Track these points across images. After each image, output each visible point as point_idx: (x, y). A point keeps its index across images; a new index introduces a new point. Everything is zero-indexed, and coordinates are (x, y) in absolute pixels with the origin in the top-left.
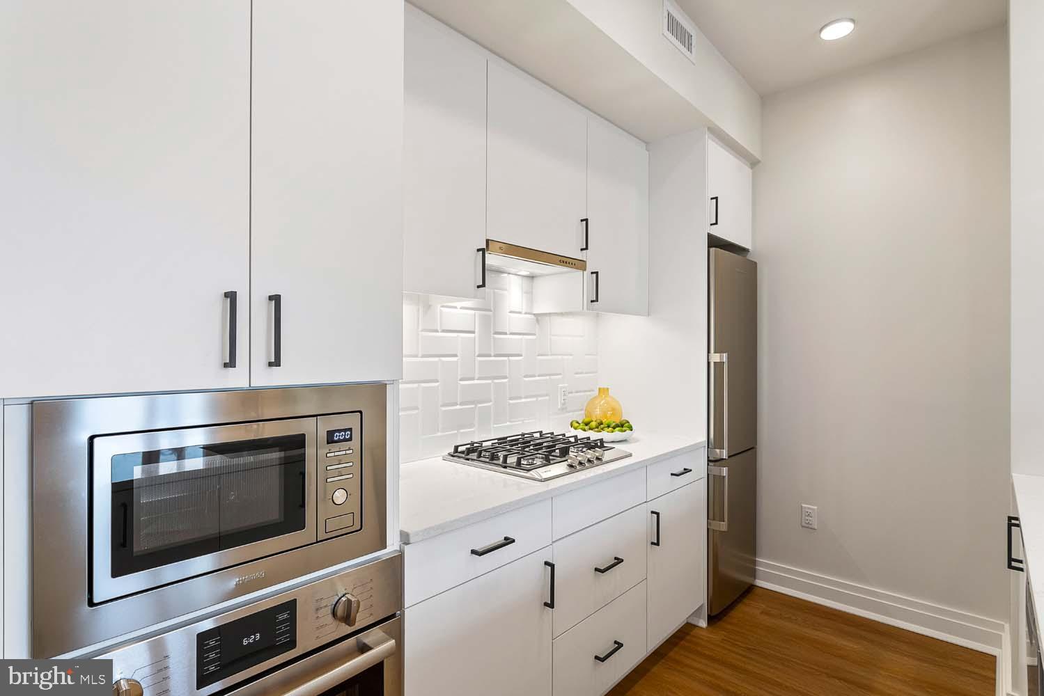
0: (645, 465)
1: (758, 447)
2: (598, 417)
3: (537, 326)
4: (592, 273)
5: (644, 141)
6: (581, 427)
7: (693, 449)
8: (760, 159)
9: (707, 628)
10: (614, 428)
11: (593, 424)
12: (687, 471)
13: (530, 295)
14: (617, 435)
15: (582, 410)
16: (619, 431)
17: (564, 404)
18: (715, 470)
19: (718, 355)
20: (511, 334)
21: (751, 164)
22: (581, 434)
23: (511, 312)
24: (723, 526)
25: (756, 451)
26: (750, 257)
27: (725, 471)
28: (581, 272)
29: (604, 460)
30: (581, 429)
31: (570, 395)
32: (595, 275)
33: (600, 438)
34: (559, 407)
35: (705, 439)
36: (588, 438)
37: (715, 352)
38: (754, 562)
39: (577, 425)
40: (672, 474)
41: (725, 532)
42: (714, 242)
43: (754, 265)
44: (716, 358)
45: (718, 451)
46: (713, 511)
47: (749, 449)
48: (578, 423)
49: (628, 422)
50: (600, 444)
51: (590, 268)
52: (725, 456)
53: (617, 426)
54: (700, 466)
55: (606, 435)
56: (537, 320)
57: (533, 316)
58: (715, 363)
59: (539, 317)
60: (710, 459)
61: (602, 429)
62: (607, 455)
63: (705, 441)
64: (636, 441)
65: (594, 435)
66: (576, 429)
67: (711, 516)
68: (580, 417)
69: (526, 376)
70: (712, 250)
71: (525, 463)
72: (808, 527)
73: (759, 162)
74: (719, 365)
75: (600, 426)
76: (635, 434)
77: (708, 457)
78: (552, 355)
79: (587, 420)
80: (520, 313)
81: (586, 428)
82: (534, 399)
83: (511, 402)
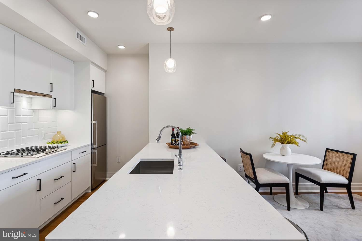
0: (71, 151)
1: (107, 144)
2: (57, 140)
3: (33, 113)
4: (54, 98)
5: (72, 61)
6: (50, 143)
7: (87, 146)
8: (107, 70)
9: (91, 192)
10: (62, 143)
11: (55, 142)
12: (84, 152)
13: (31, 104)
14: (63, 144)
15: (51, 138)
16: (64, 143)
17: (44, 137)
18: (93, 151)
19: (94, 121)
20: (23, 116)
21: (105, 71)
22: (50, 145)
23: (22, 109)
24: (96, 165)
25: (106, 146)
26: (105, 96)
27: (96, 151)
28: (50, 98)
29: (57, 151)
30: (51, 144)
31: (47, 134)
32: (55, 99)
33: (57, 145)
34: (42, 138)
35: (90, 143)
36: (53, 146)
37: (93, 120)
38: (106, 174)
39: (49, 143)
40: (80, 153)
41: (96, 166)
42: (93, 92)
43: (105, 98)
44: (93, 122)
45: (94, 146)
46: (93, 161)
47: (104, 145)
48: (49, 142)
49: (67, 141)
50: (57, 147)
51: (53, 97)
52: (96, 147)
53: (63, 142)
54: (89, 150)
55: (59, 145)
56: (34, 112)
57: (32, 110)
58: (93, 123)
59: (34, 111)
60: (92, 148)
61: (58, 143)
62: (59, 150)
63: (90, 144)
64: (69, 145)
65: (54, 145)
66: (48, 144)
67: (92, 163)
68: (50, 140)
69: (29, 129)
70: (92, 94)
71: (30, 154)
72: (118, 162)
73: (107, 71)
74: (94, 124)
75: (57, 142)
76: (69, 144)
77: (91, 148)
78: (39, 122)
79: (53, 141)
80: (27, 109)
81: (52, 143)
82: (32, 136)
83: (23, 137)
